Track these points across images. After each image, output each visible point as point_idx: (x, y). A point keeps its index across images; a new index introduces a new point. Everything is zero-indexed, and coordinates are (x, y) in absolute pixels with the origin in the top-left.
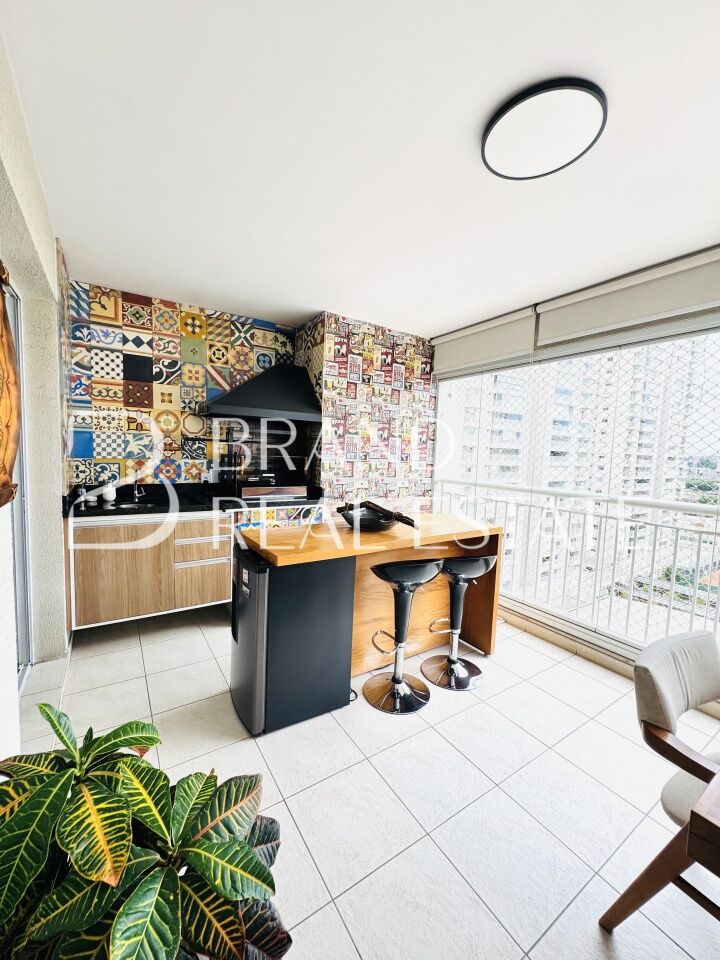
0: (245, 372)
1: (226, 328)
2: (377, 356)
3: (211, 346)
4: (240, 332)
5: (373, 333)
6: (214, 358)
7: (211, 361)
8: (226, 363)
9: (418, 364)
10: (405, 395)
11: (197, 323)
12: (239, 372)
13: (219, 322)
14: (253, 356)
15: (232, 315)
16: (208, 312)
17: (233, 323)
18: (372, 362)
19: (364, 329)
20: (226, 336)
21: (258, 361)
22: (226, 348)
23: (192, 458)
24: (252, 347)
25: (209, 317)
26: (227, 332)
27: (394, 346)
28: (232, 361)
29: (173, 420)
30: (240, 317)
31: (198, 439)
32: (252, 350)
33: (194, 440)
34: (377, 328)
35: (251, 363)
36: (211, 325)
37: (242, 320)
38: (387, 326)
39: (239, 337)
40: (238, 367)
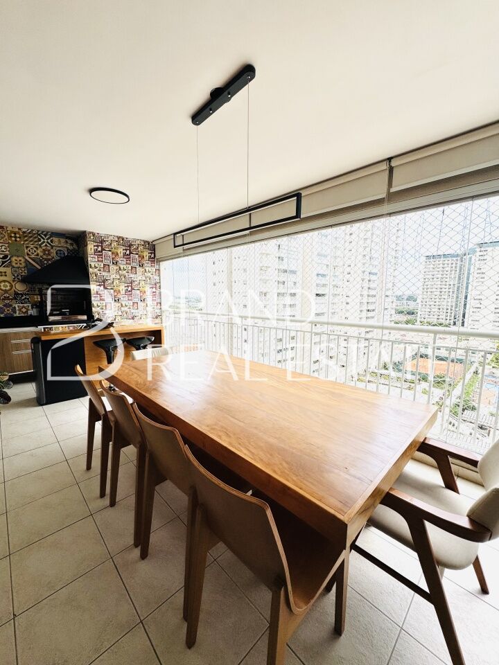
0: (49, 260)
1: (36, 237)
2: (121, 251)
3: (27, 247)
4: (44, 239)
5: (117, 240)
6: (30, 253)
7: (28, 254)
8: (38, 255)
9: (146, 254)
10: (139, 270)
11: (18, 236)
12: (46, 259)
13: (30, 235)
14: (53, 251)
15: (38, 231)
16: (24, 230)
17: (39, 235)
18: (117, 254)
19: (111, 238)
20: (36, 242)
21: (57, 253)
22: (37, 248)
23: (22, 303)
24: (52, 247)
25: (24, 232)
26: (36, 239)
27: (130, 246)
28: (41, 254)
29: (8, 285)
30: (43, 232)
31: (26, 294)
32: (52, 248)
33: (22, 295)
34: (119, 238)
35: (52, 255)
36: (26, 236)
37: (44, 233)
38: (125, 236)
39: (44, 242)
40: (45, 257)
